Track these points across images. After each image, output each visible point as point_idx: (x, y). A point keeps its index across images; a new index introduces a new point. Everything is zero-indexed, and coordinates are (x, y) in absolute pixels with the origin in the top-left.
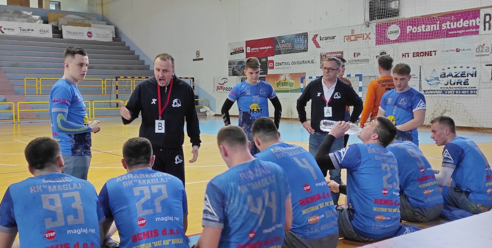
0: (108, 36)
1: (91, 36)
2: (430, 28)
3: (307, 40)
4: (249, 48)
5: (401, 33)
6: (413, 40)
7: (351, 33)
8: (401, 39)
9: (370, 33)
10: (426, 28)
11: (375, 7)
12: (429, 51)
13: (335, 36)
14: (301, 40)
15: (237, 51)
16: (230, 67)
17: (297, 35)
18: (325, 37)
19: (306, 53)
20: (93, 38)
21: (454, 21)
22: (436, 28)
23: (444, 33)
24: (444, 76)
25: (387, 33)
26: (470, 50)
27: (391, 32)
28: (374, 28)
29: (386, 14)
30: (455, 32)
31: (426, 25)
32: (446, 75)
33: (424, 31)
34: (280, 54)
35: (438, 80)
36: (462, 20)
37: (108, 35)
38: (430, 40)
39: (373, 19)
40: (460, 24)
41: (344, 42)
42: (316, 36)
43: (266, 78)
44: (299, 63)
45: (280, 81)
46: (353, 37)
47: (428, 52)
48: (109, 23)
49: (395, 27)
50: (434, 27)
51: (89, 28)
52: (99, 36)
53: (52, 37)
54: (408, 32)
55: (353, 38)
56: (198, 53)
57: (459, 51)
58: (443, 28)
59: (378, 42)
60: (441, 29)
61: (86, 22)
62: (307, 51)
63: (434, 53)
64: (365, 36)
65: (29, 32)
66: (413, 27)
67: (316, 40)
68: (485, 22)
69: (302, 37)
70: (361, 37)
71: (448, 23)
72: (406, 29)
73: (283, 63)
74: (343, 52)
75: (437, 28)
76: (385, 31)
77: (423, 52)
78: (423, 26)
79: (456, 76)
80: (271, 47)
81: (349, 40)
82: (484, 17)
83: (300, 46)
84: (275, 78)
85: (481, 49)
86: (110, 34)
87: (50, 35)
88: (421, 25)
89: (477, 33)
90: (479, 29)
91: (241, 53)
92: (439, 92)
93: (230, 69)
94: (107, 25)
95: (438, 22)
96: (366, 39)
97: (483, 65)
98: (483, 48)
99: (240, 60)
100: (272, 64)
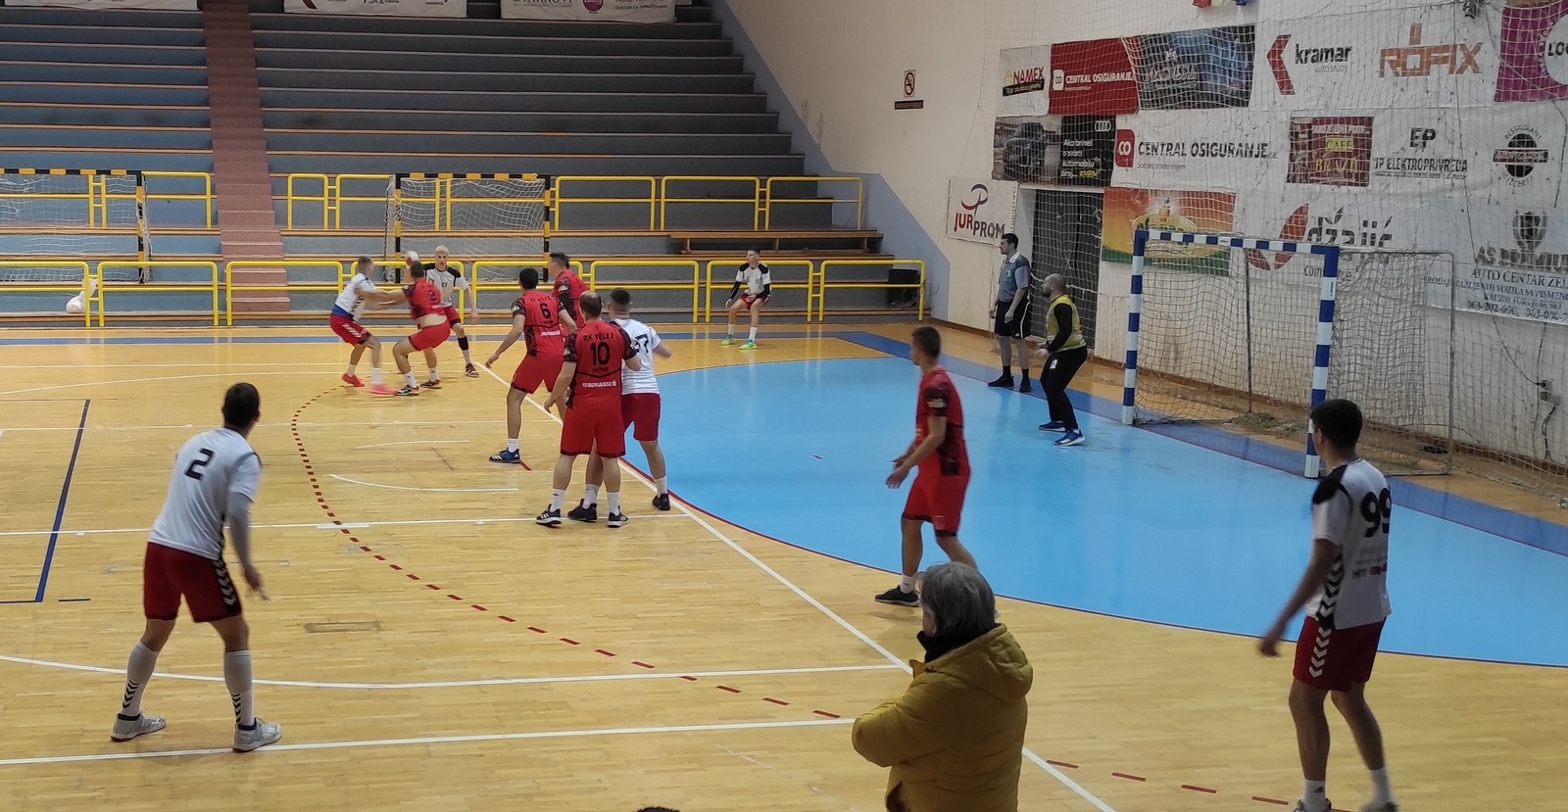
4: (1059, 73)
7: (1407, 39)
9: (1477, 48)
13: (1351, 49)
15: (1025, 83)
16: (998, 142)
17: (1215, 34)
18: (1313, 51)
19: (1242, 109)
20: (604, 14)
25: (1543, 53)
27: (1560, 48)
28: (1497, 27)
34: (1156, 108)
41: (1382, 75)
42: (1281, 43)
43: (1104, 202)
45: (1147, 221)
46: (1411, 58)
55: (1413, 62)
56: (910, 81)
59: (1508, 90)
62: (1245, 104)
64: (1460, 57)
67: (1280, 59)
70: (1444, 60)
81: (1399, 70)
83: (1223, 80)
84: (1133, 206)
91: (1035, 89)
93: (997, 149)
96: (1459, 72)
99: (1030, 120)
100: (1127, 146)
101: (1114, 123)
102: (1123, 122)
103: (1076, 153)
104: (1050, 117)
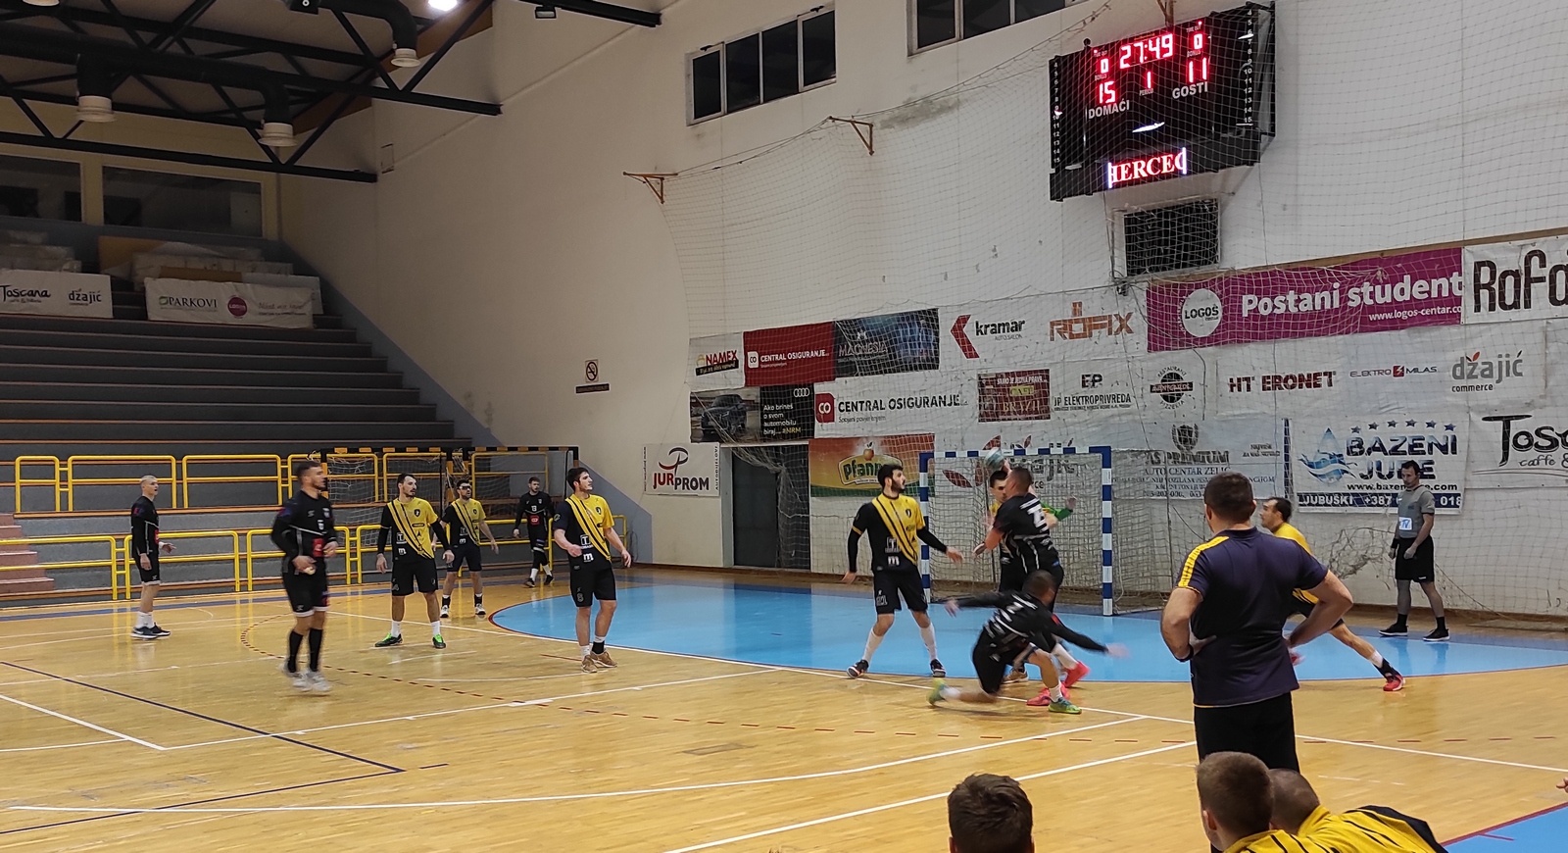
0: (299, 311)
1: (244, 312)
2: (1310, 302)
3: (937, 334)
4: (752, 354)
5: (1225, 318)
6: (1262, 338)
7: (1071, 313)
8: (1224, 336)
9: (1130, 315)
10: (1299, 301)
11: (1142, 236)
12: (1312, 373)
13: (1023, 322)
14: (919, 332)
15: (718, 364)
16: (694, 413)
17: (903, 319)
18: (992, 325)
19: (932, 371)
20: (248, 319)
21: (1386, 282)
22: (1329, 303)
23: (1356, 318)
24: (1358, 450)
25: (1181, 316)
26: (1434, 369)
27: (1194, 313)
28: (1143, 301)
29: (1178, 257)
30: (1389, 316)
31: (1299, 292)
32: (1366, 446)
33: (1293, 310)
34: (852, 375)
35: (1340, 462)
36: (1407, 278)
37: (300, 307)
38: (1315, 340)
39: (1139, 273)
40: (1402, 291)
41: (1052, 339)
42: (963, 320)
43: (810, 452)
44: (911, 403)
45: (853, 462)
46: (1075, 326)
47: (1309, 375)
48: (302, 268)
49: (1203, 299)
50: (1323, 299)
51: (236, 286)
52: (270, 311)
53: (111, 316)
54: (1245, 314)
55: (1078, 328)
56: (592, 369)
57: (1402, 375)
58: (1350, 303)
59: (1156, 343)
60: (1345, 307)
61: (227, 266)
62: (936, 367)
63: (1326, 377)
64: (1116, 324)
65: (32, 301)
66: (1259, 299)
67: (963, 335)
68: (1478, 287)
69: (919, 323)
70: (1103, 326)
71: (1367, 288)
72: (1240, 306)
73: (862, 402)
74: (1047, 371)
75: (1332, 302)
76: (1175, 309)
77: (1291, 377)
78: (1292, 296)
79: (1395, 451)
80: (825, 352)
81: (1067, 335)
82: (1475, 271)
83: (913, 352)
84: (838, 451)
85: (1468, 368)
86: (305, 304)
87: (103, 309)
88: (1284, 292)
89: (1454, 319)
90: (1462, 308)
91: (728, 369)
92: (1344, 499)
93: (694, 419)
94: (294, 274)
95: (1336, 285)
96: (1117, 333)
97: (1477, 418)
98: (1475, 365)
99: (727, 393)
100: (827, 406)
101: (812, 390)
102: (820, 388)
103: (775, 416)
104: (747, 389)
